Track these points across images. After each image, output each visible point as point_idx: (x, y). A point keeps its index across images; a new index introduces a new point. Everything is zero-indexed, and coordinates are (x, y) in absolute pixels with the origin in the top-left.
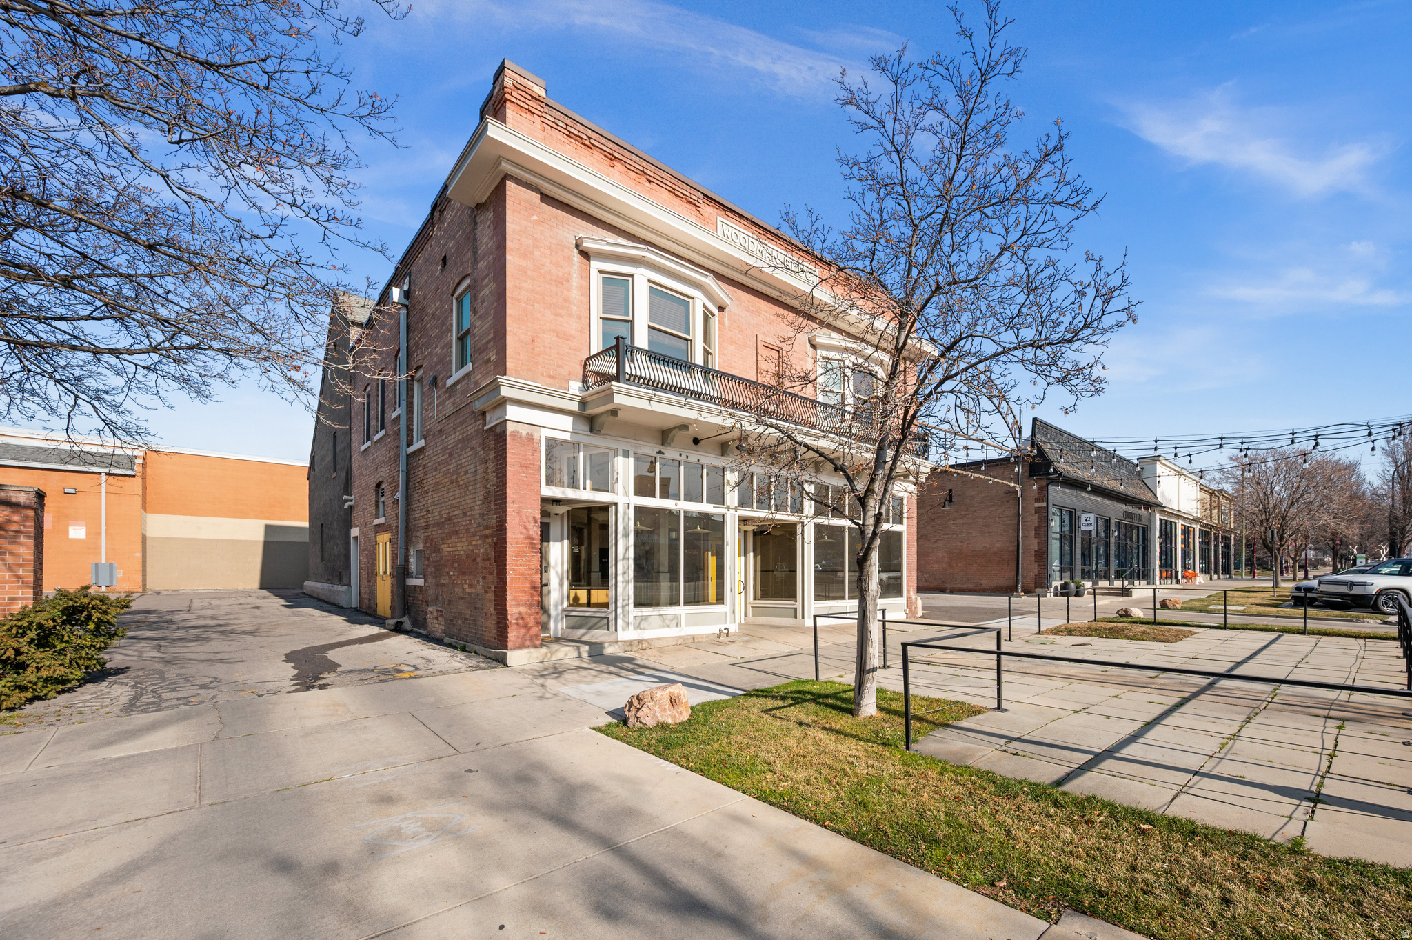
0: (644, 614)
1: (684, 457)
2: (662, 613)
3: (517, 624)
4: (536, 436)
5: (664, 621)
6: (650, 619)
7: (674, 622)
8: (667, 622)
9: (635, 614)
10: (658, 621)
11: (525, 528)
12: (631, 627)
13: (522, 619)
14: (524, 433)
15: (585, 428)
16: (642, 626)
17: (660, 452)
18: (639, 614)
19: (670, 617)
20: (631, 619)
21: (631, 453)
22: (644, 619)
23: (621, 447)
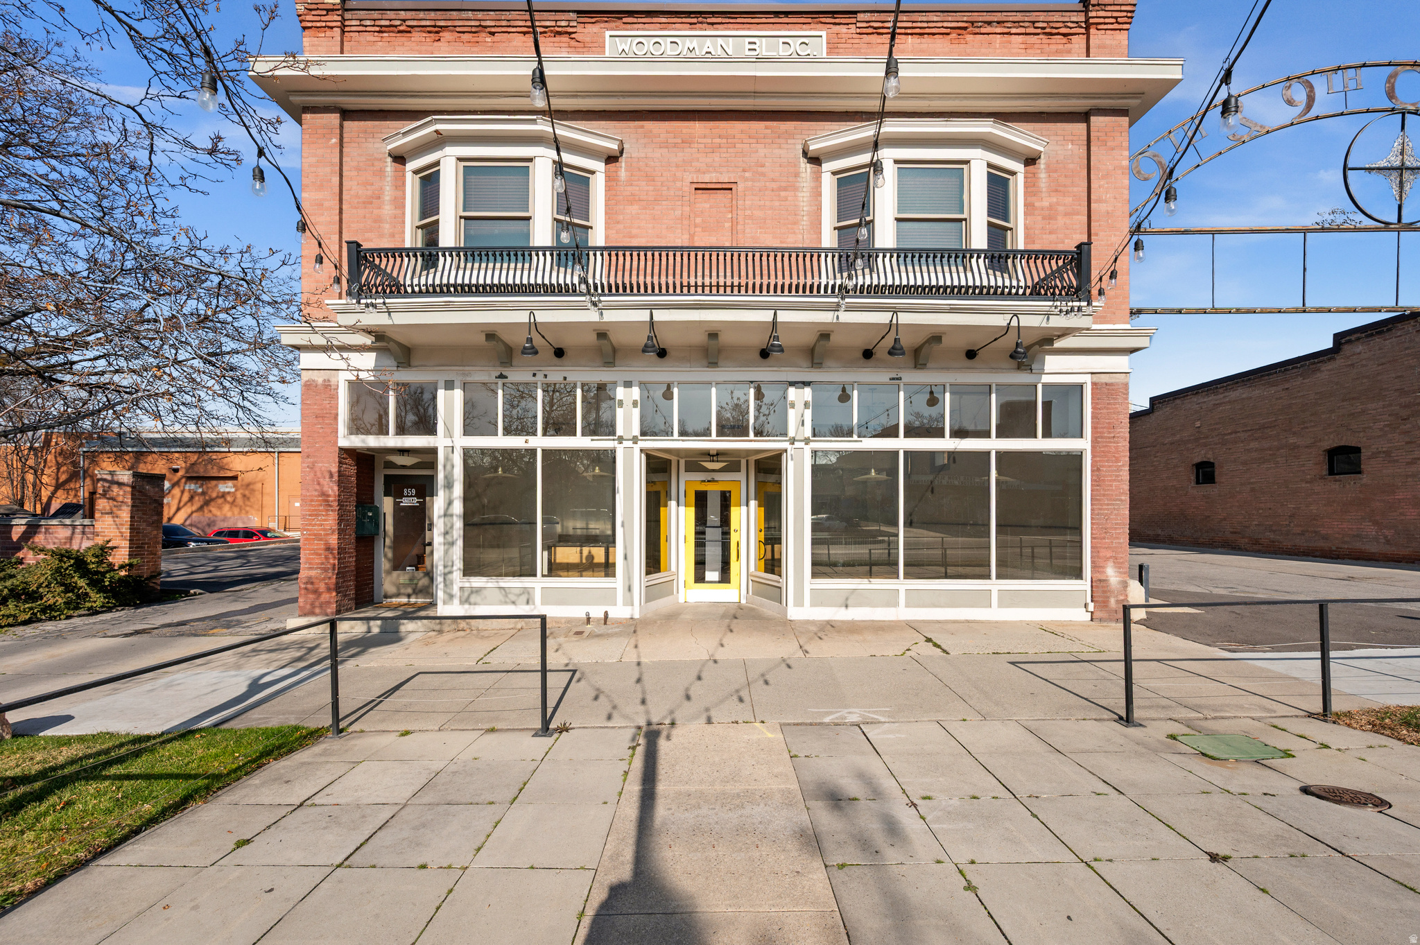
0: (474, 585)
1: (540, 377)
2: (502, 585)
3: (306, 589)
4: (333, 382)
5: (506, 595)
6: (485, 592)
7: (524, 598)
8: (513, 598)
9: (461, 585)
10: (499, 595)
11: (319, 484)
12: (456, 601)
13: (312, 583)
14: (320, 381)
15: (390, 363)
16: (473, 599)
17: (502, 376)
18: (467, 585)
19: (517, 591)
20: (455, 590)
21: (457, 383)
22: (477, 591)
23: (441, 378)
